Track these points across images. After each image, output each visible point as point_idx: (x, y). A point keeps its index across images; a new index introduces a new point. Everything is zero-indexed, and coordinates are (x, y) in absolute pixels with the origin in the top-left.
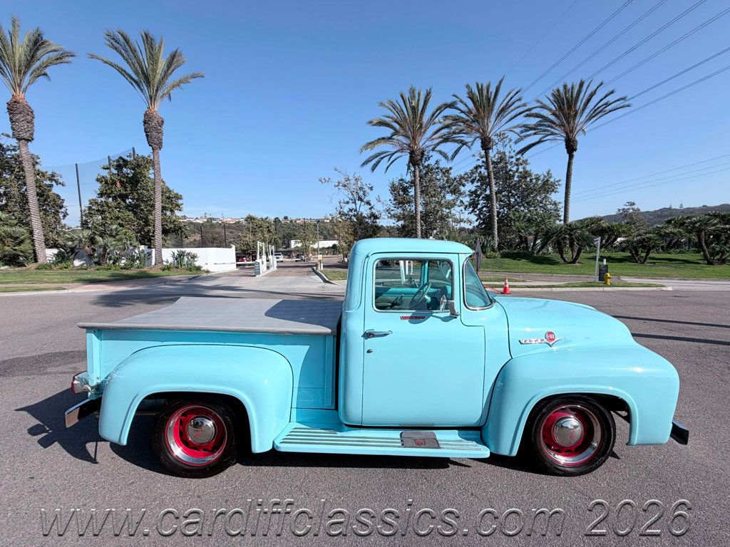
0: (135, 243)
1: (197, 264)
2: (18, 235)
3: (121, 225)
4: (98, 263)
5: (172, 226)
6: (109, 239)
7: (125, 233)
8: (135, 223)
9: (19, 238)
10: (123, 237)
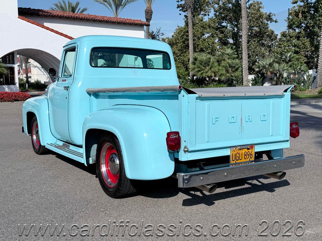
6: (283, 65)
7: (298, 59)
8: (308, 50)
9: (235, 67)
10: (296, 63)
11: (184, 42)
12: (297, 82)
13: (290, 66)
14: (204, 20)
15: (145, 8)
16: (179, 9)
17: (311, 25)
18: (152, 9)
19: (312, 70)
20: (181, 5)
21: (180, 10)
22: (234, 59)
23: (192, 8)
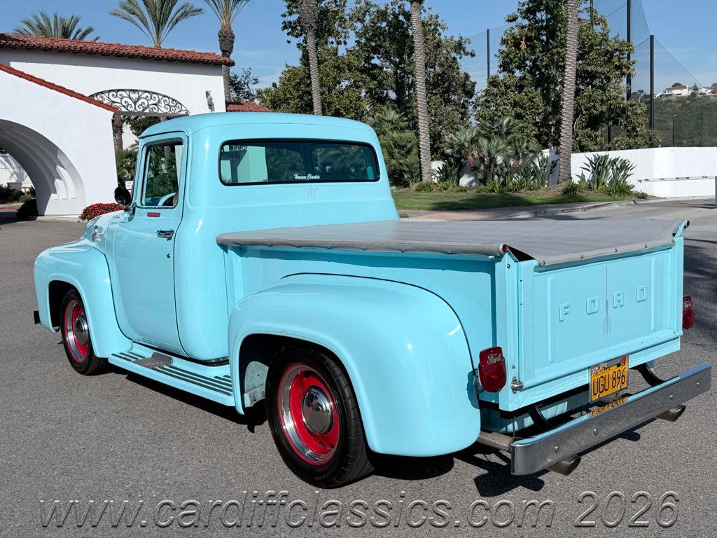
0: (534, 144)
1: (630, 181)
2: (404, 144)
3: (518, 116)
4: (483, 181)
5: (604, 108)
6: (496, 141)
7: (522, 130)
8: (540, 111)
9: (405, 146)
10: (519, 136)
11: (301, 97)
12: (522, 174)
13: (510, 143)
14: (339, 55)
15: (219, 28)
16: (286, 31)
17: (544, 63)
18: (233, 29)
19: (548, 150)
20: (290, 22)
21: (288, 34)
22: (402, 130)
23: (315, 29)
